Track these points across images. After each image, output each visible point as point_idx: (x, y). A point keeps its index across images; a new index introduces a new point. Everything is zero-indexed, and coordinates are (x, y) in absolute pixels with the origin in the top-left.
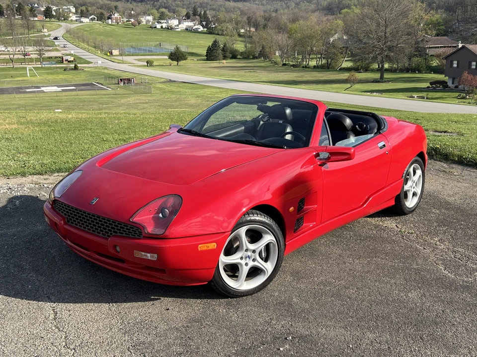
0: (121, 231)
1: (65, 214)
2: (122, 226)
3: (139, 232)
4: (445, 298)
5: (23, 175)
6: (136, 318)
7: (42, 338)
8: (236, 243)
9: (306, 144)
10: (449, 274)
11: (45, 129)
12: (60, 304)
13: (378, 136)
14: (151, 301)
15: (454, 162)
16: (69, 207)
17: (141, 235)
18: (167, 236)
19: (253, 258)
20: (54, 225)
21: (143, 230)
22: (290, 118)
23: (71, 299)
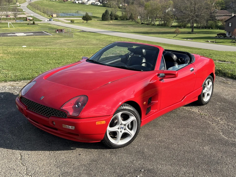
0: (56, 114)
1: (27, 104)
2: (57, 111)
3: (65, 115)
4: (223, 150)
5: (6, 81)
6: (63, 159)
7: (14, 169)
8: (116, 120)
9: (153, 69)
10: (225, 137)
11: (17, 56)
12: (24, 151)
13: (190, 64)
14: (71, 150)
15: (229, 77)
16: (29, 101)
17: (67, 116)
18: (80, 117)
19: (124, 128)
20: (21, 110)
21: (67, 114)
22: (145, 54)
23: (29, 148)
